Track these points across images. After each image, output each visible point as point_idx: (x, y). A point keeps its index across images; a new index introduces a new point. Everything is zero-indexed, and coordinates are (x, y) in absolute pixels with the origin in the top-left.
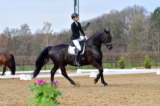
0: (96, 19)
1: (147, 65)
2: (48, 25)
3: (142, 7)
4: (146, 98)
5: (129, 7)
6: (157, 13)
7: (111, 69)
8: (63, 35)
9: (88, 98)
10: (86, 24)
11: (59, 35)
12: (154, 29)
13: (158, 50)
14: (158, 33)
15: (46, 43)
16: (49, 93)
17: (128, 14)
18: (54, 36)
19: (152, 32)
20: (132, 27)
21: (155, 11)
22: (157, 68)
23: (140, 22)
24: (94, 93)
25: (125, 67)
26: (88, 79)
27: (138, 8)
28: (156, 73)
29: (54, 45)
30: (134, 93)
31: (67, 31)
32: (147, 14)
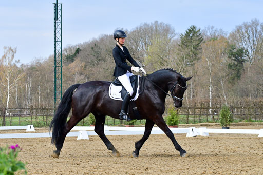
0: (91, 43)
1: (171, 121)
2: (11, 52)
3: (167, 25)
5: (146, 24)
6: (191, 35)
7: (112, 126)
8: (35, 68)
9: (73, 173)
10: (74, 52)
11: (29, 69)
12: (185, 62)
14: (192, 68)
15: (6, 81)
16: (3, 164)
17: (143, 36)
18: (20, 71)
19: (182, 68)
20: (150, 58)
21: (187, 32)
22: (189, 126)
23: (163, 50)
24: (82, 165)
25: (136, 123)
26: (74, 143)
27: (160, 26)
28: (186, 134)
29: (20, 84)
30: (149, 166)
31: (41, 62)
32: (174, 36)
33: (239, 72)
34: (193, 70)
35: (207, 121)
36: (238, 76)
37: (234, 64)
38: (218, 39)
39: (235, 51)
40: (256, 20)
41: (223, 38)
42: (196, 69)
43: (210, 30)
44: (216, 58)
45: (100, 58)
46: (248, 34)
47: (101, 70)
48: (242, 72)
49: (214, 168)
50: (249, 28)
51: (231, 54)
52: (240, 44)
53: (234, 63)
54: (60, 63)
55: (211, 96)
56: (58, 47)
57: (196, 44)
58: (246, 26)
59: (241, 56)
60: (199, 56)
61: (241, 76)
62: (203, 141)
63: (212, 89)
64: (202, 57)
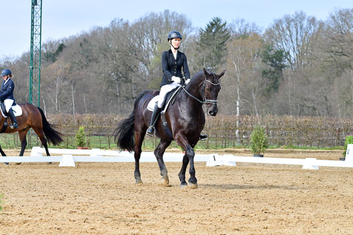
0: (80, 38)
3: (181, 16)
5: (153, 14)
6: (213, 31)
7: (106, 149)
10: (56, 48)
12: (204, 66)
17: (149, 30)
20: (158, 59)
21: (209, 27)
22: (209, 152)
24: (67, 200)
26: (55, 171)
27: (172, 17)
28: (205, 163)
31: (12, 61)
32: (191, 31)
33: (276, 81)
35: (234, 146)
36: (275, 87)
37: (270, 71)
38: (250, 36)
39: (272, 53)
40: (302, 13)
41: (256, 35)
43: (240, 24)
44: (246, 61)
45: (91, 58)
46: (290, 31)
47: (91, 74)
48: (280, 81)
49: (244, 209)
50: (292, 23)
51: (267, 58)
52: (279, 44)
53: (270, 69)
54: (38, 64)
55: (238, 113)
56: (36, 41)
57: (221, 42)
58: (288, 21)
59: (281, 60)
60: (223, 59)
61: (280, 87)
62: (229, 173)
63: (240, 104)
64: (228, 60)
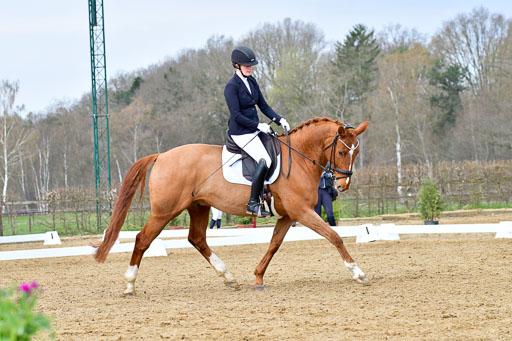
0: (163, 67)
2: (8, 90)
3: (308, 26)
4: (324, 320)
5: (267, 26)
6: (356, 44)
8: (56, 119)
9: (139, 325)
10: (130, 84)
11: (44, 121)
12: (346, 96)
13: (361, 164)
14: (360, 108)
15: (1, 146)
17: (264, 49)
18: (28, 125)
19: (341, 106)
20: (278, 90)
21: (348, 37)
22: (359, 222)
23: (302, 75)
24: (157, 307)
27: (296, 28)
28: (355, 238)
29: (28, 152)
30: (286, 305)
31: (68, 106)
32: (324, 47)
33: (452, 111)
34: (364, 110)
35: (395, 210)
36: (450, 118)
37: (442, 97)
38: (410, 48)
39: (443, 70)
40: (482, 10)
41: (418, 46)
42: (370, 110)
43: (394, 31)
44: (407, 85)
45: (181, 95)
46: (467, 37)
47: (183, 118)
48: (457, 111)
49: (414, 304)
50: (470, 26)
51: (436, 78)
52: (453, 57)
53: (442, 94)
54: (105, 110)
55: (399, 160)
56: (100, 77)
57: (368, 60)
58: (464, 22)
59: (456, 80)
60: (372, 84)
61: (458, 120)
62: (390, 251)
63: (402, 147)
64: (380, 85)
